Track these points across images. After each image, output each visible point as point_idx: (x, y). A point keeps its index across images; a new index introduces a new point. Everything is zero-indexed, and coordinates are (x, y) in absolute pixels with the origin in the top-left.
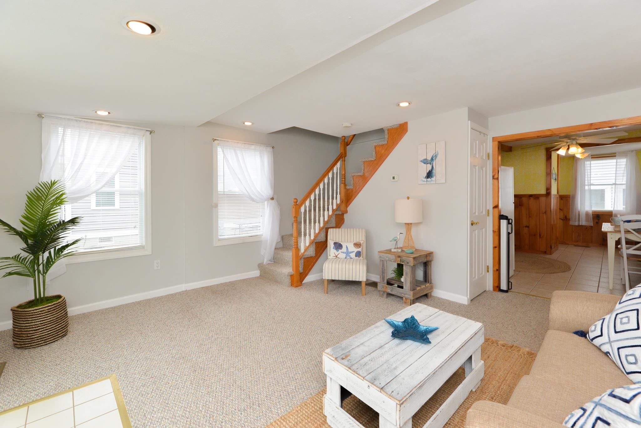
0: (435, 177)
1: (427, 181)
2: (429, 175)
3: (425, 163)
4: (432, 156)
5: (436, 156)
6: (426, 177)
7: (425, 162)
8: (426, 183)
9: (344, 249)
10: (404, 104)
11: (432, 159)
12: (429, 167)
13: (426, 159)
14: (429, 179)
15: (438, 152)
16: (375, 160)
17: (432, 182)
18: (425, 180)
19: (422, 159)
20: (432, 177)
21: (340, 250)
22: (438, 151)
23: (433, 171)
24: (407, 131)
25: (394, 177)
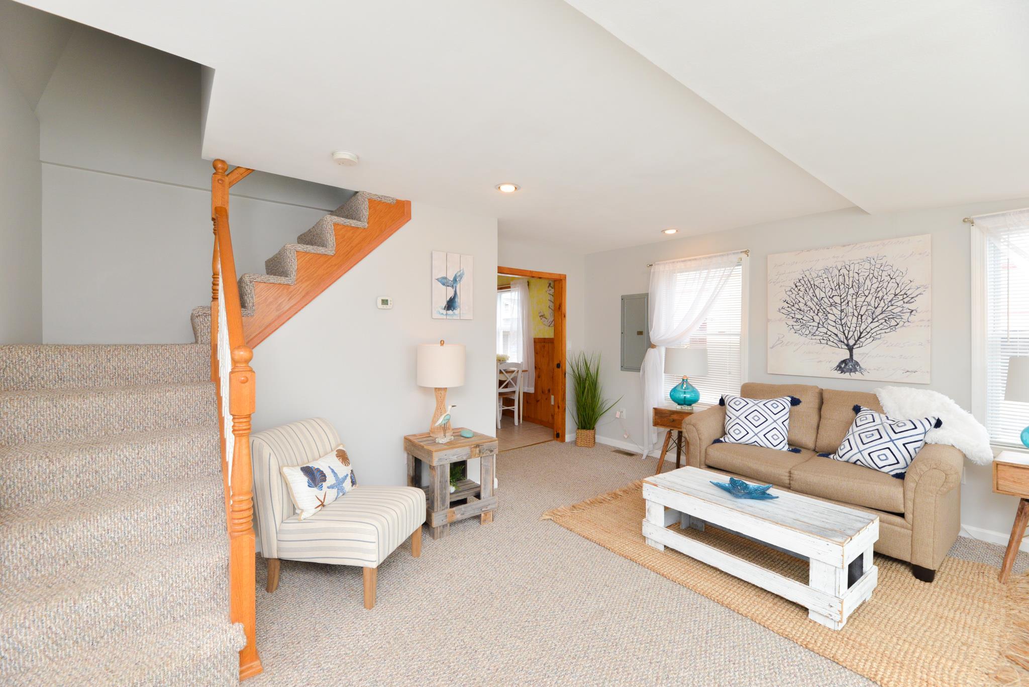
0: (459, 309)
1: (446, 314)
2: (451, 305)
3: (444, 284)
4: (456, 275)
5: (461, 276)
6: (445, 307)
7: (444, 281)
8: (445, 317)
10: (508, 189)
11: (455, 280)
12: (451, 293)
13: (446, 278)
14: (450, 312)
15: (463, 272)
16: (335, 254)
17: (455, 317)
18: (444, 312)
19: (439, 276)
20: (454, 309)
21: (324, 483)
22: (463, 269)
23: (456, 299)
24: (410, 219)
25: (387, 301)
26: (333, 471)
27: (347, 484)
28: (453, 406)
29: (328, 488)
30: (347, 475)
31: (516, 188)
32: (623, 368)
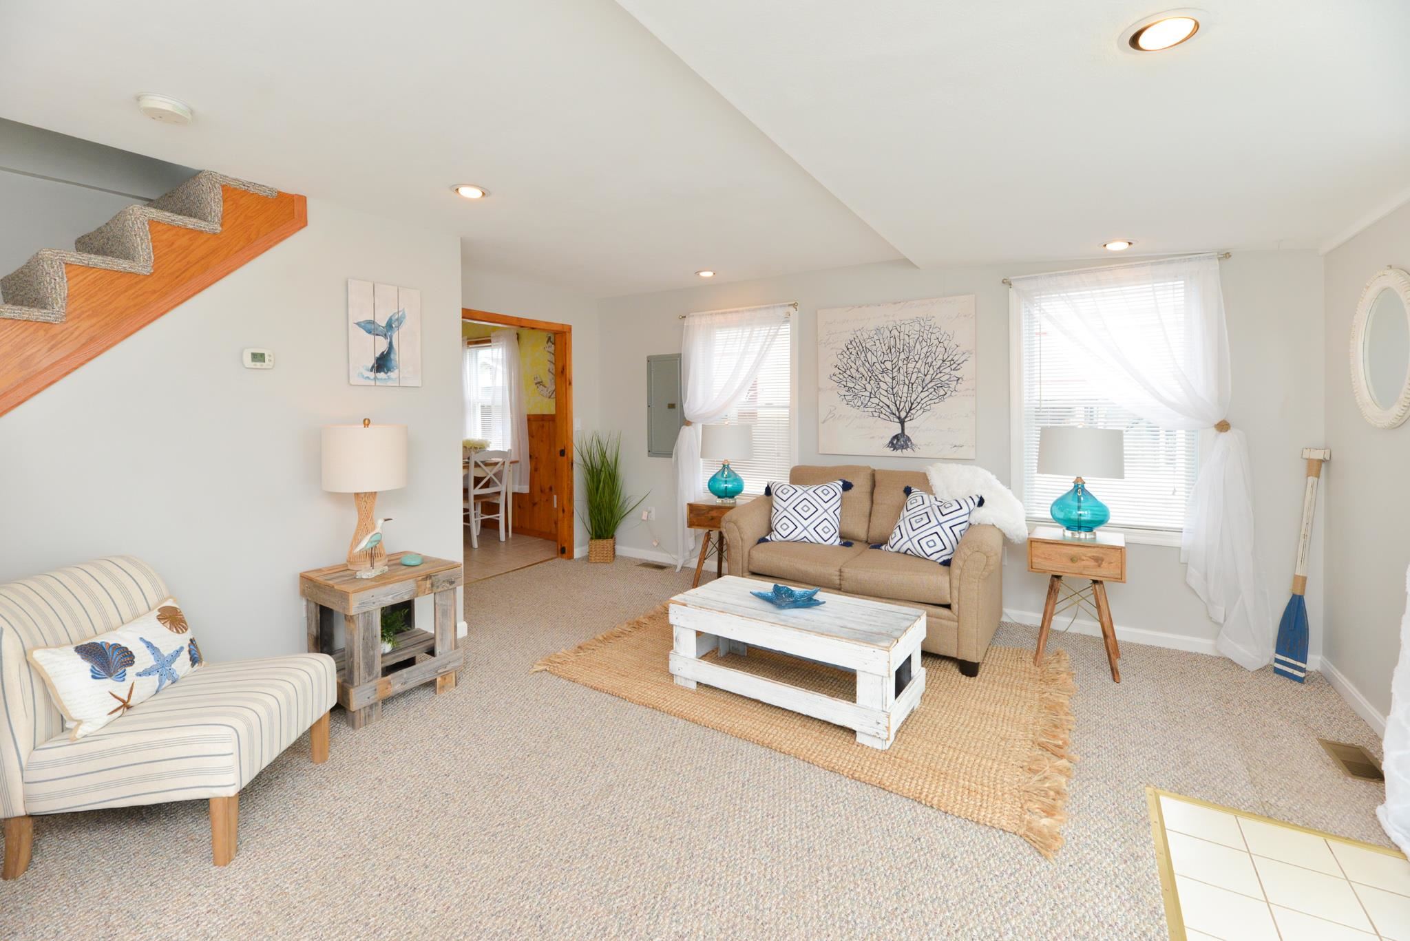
0: (397, 371)
1: (375, 378)
2: (382, 363)
3: (369, 332)
4: (390, 319)
5: (400, 321)
6: (373, 367)
7: (370, 327)
8: (373, 383)
9: (144, 659)
10: (471, 193)
11: (389, 326)
12: (382, 345)
13: (373, 322)
14: (381, 375)
15: (404, 313)
16: (152, 274)
17: (389, 383)
18: (372, 375)
19: (361, 319)
20: (389, 370)
21: (129, 669)
22: (404, 309)
23: (392, 356)
24: (305, 224)
25: (262, 355)
26: (149, 645)
27: (182, 665)
28: (386, 520)
29: (139, 675)
30: (182, 648)
31: (483, 194)
32: (652, 453)
